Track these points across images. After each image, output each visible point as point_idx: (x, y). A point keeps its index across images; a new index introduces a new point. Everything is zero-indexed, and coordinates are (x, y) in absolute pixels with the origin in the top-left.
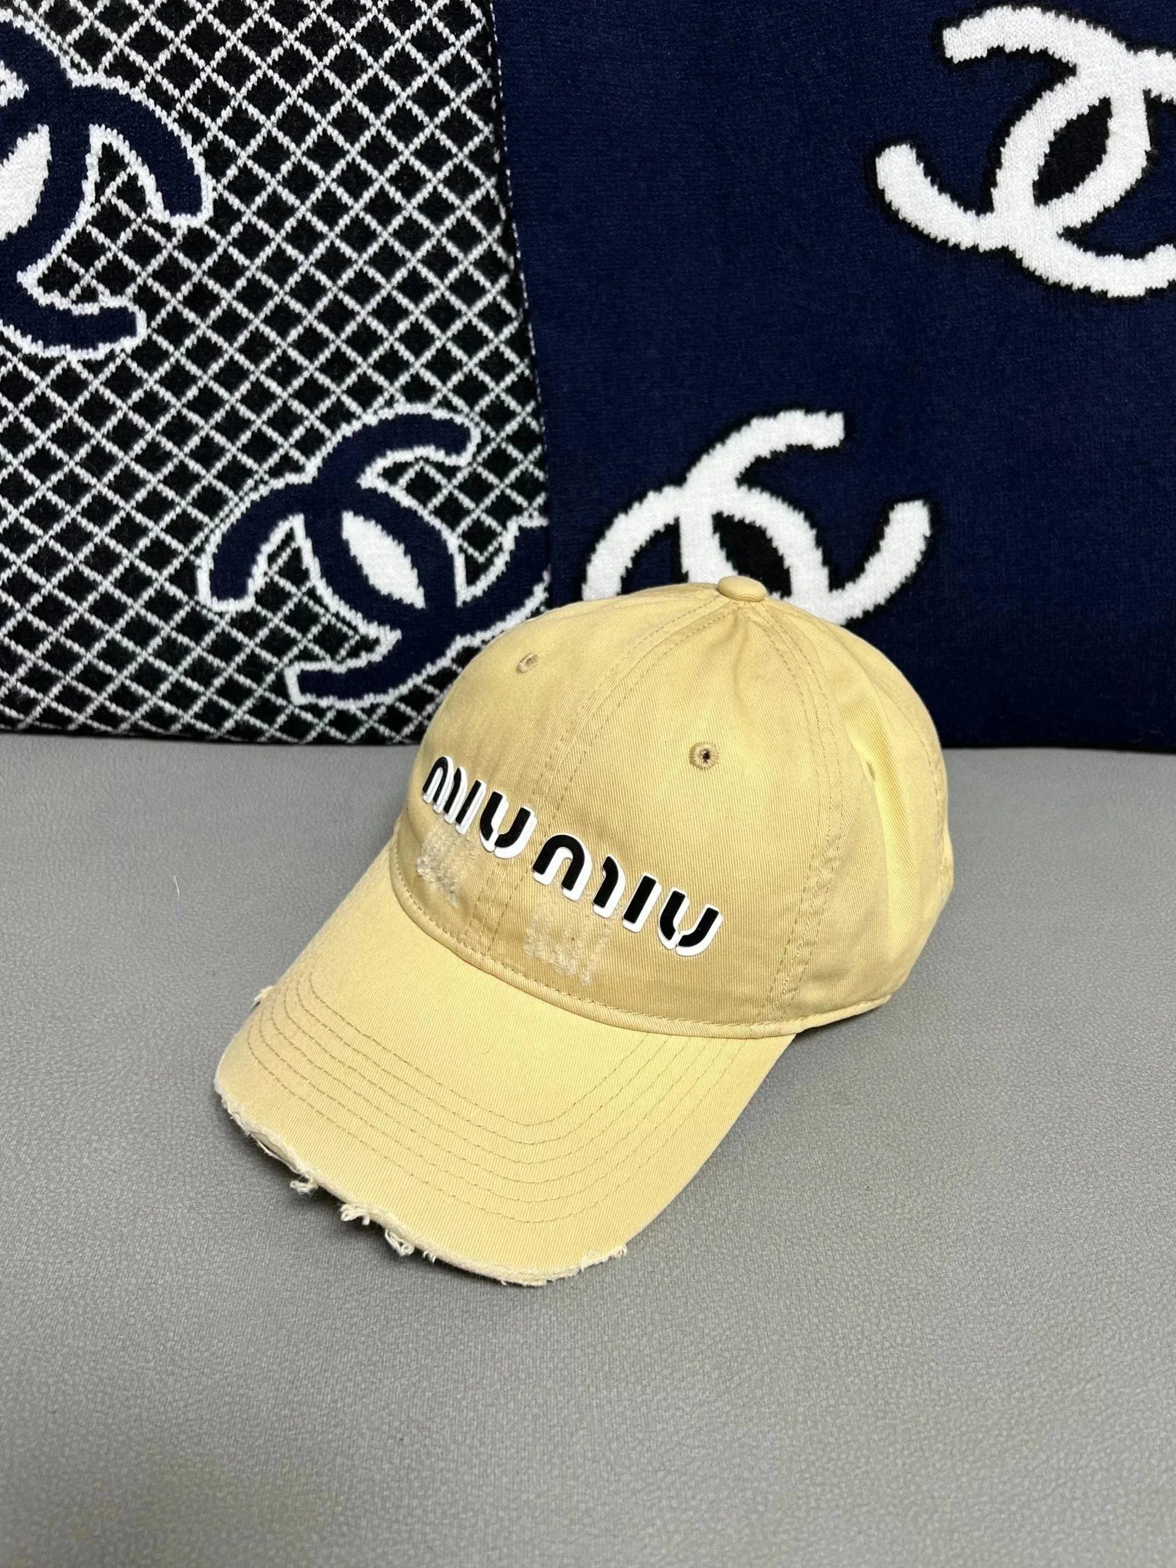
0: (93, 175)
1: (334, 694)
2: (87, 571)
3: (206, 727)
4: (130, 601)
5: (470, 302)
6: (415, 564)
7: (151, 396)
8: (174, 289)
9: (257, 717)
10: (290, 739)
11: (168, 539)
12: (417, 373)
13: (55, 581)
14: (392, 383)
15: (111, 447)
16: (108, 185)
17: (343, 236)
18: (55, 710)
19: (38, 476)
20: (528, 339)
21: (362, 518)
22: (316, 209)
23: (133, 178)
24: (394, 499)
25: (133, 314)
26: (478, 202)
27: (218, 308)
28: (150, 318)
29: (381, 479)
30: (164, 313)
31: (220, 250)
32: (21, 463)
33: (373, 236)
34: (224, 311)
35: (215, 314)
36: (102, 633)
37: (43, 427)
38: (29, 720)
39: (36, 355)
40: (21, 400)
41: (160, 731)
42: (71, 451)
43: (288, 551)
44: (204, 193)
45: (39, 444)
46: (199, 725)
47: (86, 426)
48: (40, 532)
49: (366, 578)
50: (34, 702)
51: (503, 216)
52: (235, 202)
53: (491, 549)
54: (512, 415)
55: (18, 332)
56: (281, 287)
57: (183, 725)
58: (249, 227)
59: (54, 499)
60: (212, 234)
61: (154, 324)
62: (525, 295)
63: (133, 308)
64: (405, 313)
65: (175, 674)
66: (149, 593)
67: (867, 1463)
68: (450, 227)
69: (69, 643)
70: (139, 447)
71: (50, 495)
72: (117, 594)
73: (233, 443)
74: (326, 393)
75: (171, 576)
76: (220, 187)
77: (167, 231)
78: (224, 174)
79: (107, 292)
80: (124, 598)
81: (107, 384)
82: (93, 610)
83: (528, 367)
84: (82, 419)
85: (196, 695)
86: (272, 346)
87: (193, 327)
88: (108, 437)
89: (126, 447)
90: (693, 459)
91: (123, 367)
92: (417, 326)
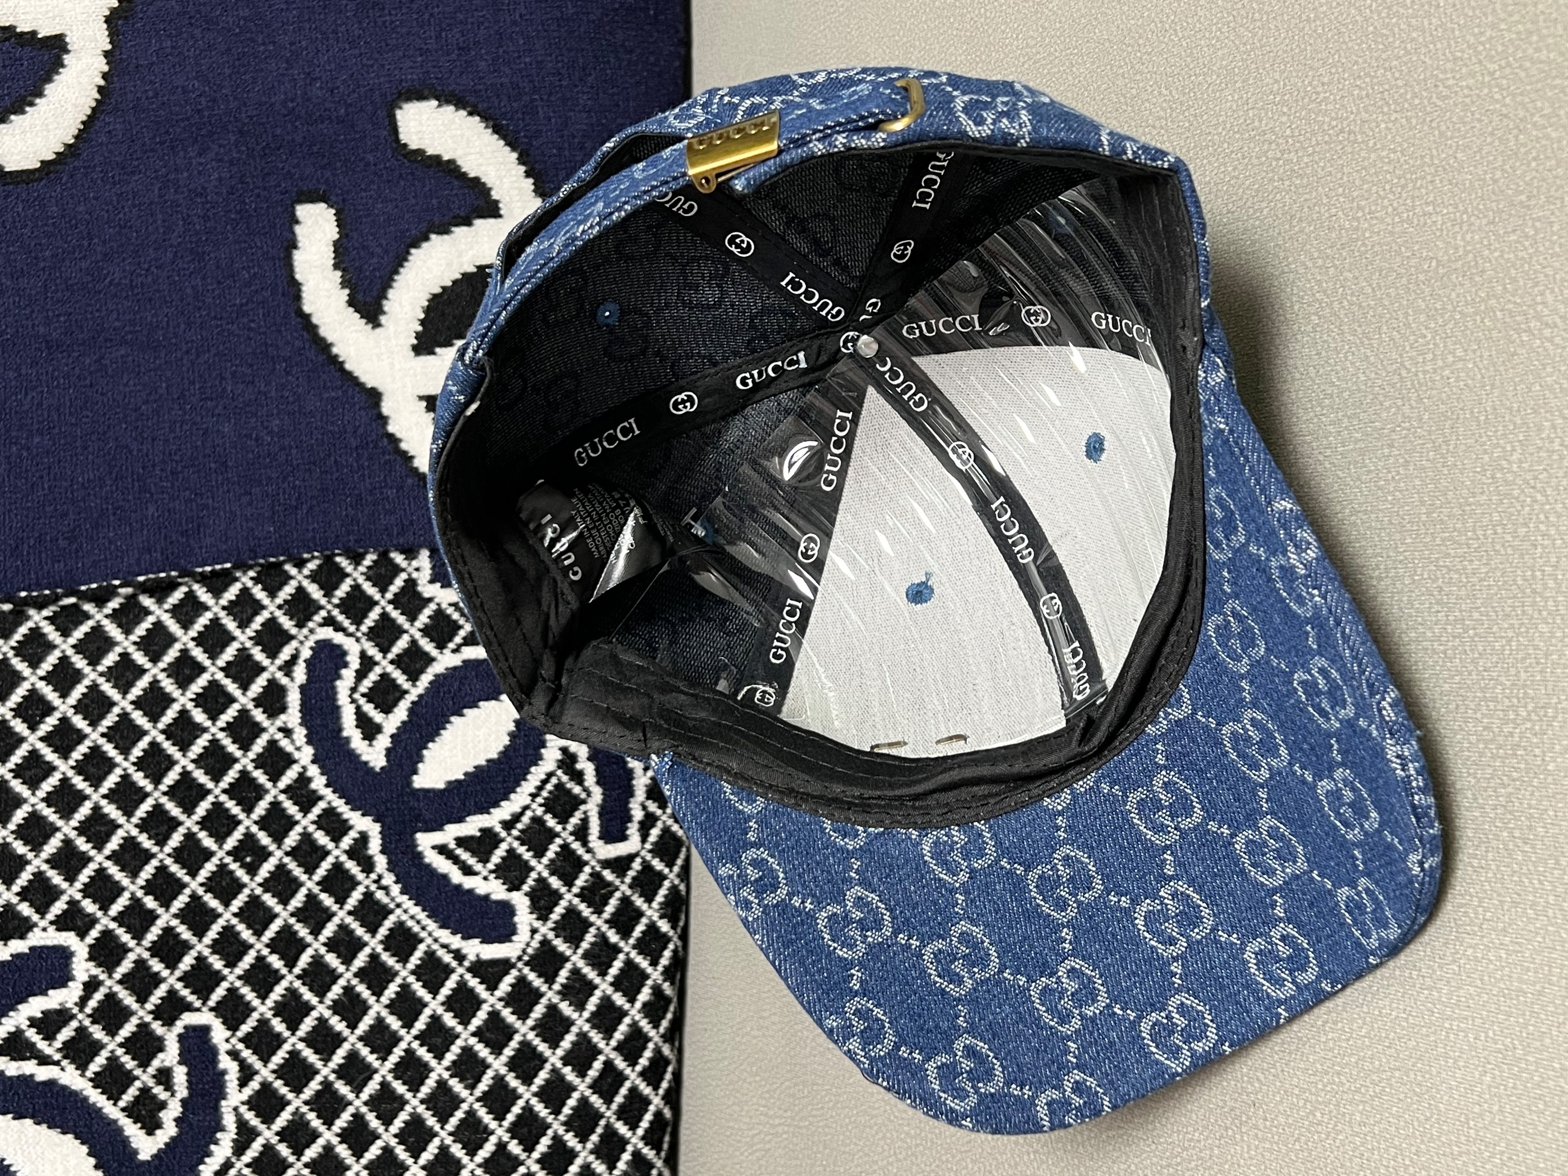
0: (29, 1067)
1: (628, 803)
2: (483, 1086)
3: (667, 954)
4: (517, 1038)
5: (172, 640)
6: (474, 705)
7: (279, 1010)
8: (157, 980)
9: (655, 894)
10: (682, 855)
11: (445, 991)
12: (253, 700)
13: (493, 1125)
14: (264, 730)
15: (338, 1058)
16: (40, 1051)
17: (96, 785)
18: (647, 1131)
19: (372, 1143)
20: (213, 572)
21: (420, 765)
22: (66, 813)
23: (33, 1022)
24: (398, 728)
25: (185, 1027)
26: (57, 630)
27: (179, 930)
28: (189, 1008)
29: (374, 743)
30: (185, 992)
31: (113, 925)
32: (357, 1161)
33: (95, 749)
34: (182, 923)
35: (186, 934)
36: (554, 1071)
37: (315, 1136)
38: (659, 1164)
39: (234, 1141)
40: (285, 1160)
41: (672, 1008)
42: (342, 1104)
43: (459, 851)
44: (49, 943)
45: (335, 1140)
46: (664, 961)
47: (314, 1085)
48: (436, 1142)
49: (488, 761)
50: (637, 1154)
51: (72, 600)
52: (58, 907)
53: (456, 616)
54: (300, 589)
55: (207, 1160)
56: (153, 856)
57: (665, 981)
58: (87, 891)
59: (398, 1124)
60: (94, 933)
61: (197, 1004)
62: (163, 575)
63: (179, 1027)
64: (184, 713)
65: (604, 987)
66: (507, 1014)
67: (1395, 152)
68: (85, 662)
69: (566, 1111)
70: (338, 1024)
71: (395, 1128)
72: (508, 1052)
73: (334, 914)
74: (275, 805)
75: (487, 989)
76: (43, 923)
77: (91, 986)
78: (27, 919)
79: (161, 1056)
80: (514, 1044)
81: (265, 1061)
82: (527, 1080)
83: (245, 573)
84: (305, 1090)
85: (629, 963)
86: (222, 867)
87: (200, 959)
88: (326, 1060)
89: (338, 1040)
90: (350, 379)
91: (246, 1040)
92: (200, 700)
